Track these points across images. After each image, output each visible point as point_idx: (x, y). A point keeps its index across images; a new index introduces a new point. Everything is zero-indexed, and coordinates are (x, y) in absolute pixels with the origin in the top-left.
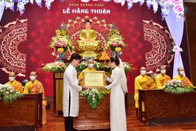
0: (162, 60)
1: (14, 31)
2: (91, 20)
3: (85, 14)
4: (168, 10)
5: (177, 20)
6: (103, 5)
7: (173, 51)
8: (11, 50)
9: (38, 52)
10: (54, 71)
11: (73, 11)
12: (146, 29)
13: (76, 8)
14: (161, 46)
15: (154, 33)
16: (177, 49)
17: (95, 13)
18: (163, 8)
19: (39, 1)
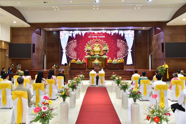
0: (123, 54)
1: (72, 44)
2: (98, 40)
3: (96, 38)
4: (127, 35)
5: (131, 39)
6: (102, 34)
7: (128, 51)
9: (80, 51)
11: (92, 37)
12: (118, 43)
13: (93, 36)
14: (123, 49)
15: (121, 44)
16: (130, 50)
17: (100, 37)
18: (125, 35)
19: (80, 34)
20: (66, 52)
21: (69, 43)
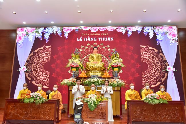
0: (157, 78)
1: (41, 54)
2: (98, 46)
3: (94, 42)
4: (162, 36)
5: (171, 45)
6: (108, 34)
7: (166, 71)
8: (39, 69)
9: (58, 70)
10: (68, 85)
11: (85, 39)
12: (143, 53)
13: (87, 37)
14: (155, 67)
15: (149, 55)
16: (171, 69)
17: (102, 40)
18: (158, 35)
19: (59, 32)
20: (27, 72)
21: (34, 53)
